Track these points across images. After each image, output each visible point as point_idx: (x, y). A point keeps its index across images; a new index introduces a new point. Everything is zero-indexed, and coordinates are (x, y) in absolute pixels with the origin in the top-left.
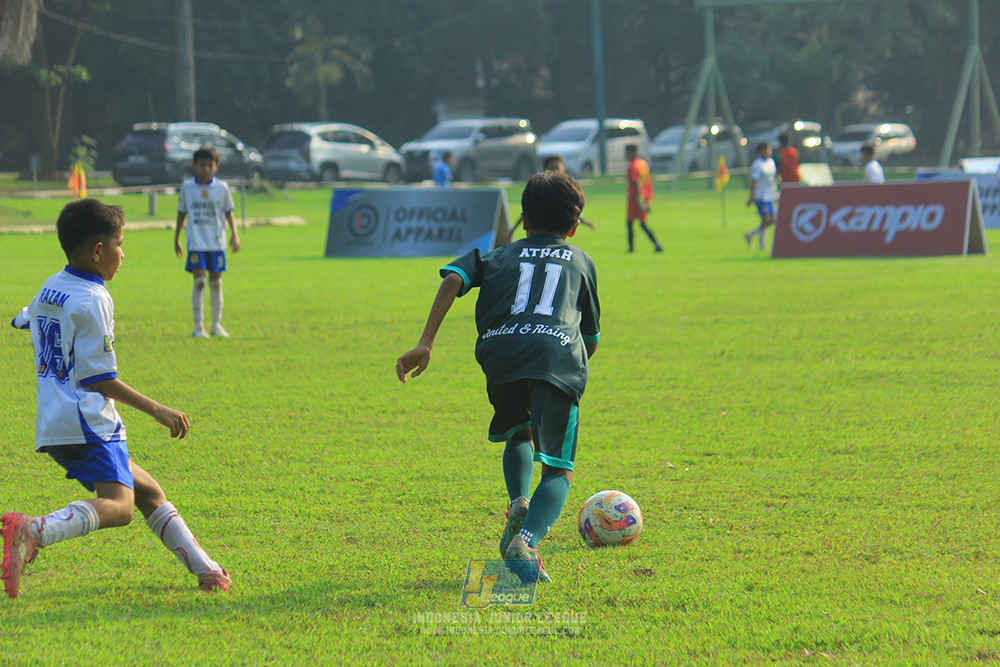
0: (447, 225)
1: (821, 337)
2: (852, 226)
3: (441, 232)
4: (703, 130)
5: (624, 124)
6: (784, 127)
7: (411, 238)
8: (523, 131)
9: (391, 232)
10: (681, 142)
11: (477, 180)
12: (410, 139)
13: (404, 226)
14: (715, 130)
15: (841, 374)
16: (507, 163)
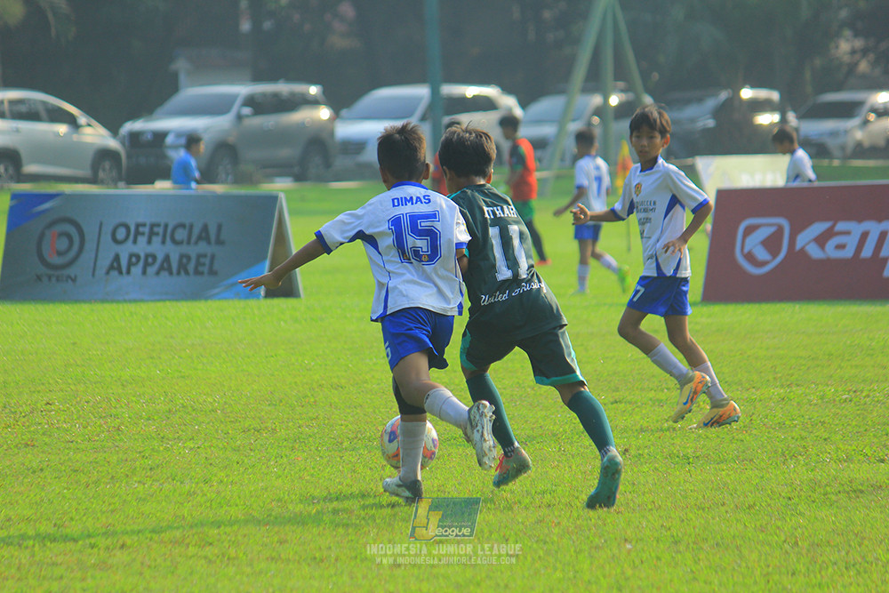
0: (193, 251)
1: (781, 425)
2: (830, 251)
3: (185, 261)
4: (597, 100)
5: (471, 91)
6: (724, 95)
7: (137, 270)
8: (313, 102)
9: (105, 262)
10: (561, 122)
11: (239, 180)
12: (134, 116)
13: (125, 251)
14: (614, 100)
15: (814, 484)
16: (285, 153)
